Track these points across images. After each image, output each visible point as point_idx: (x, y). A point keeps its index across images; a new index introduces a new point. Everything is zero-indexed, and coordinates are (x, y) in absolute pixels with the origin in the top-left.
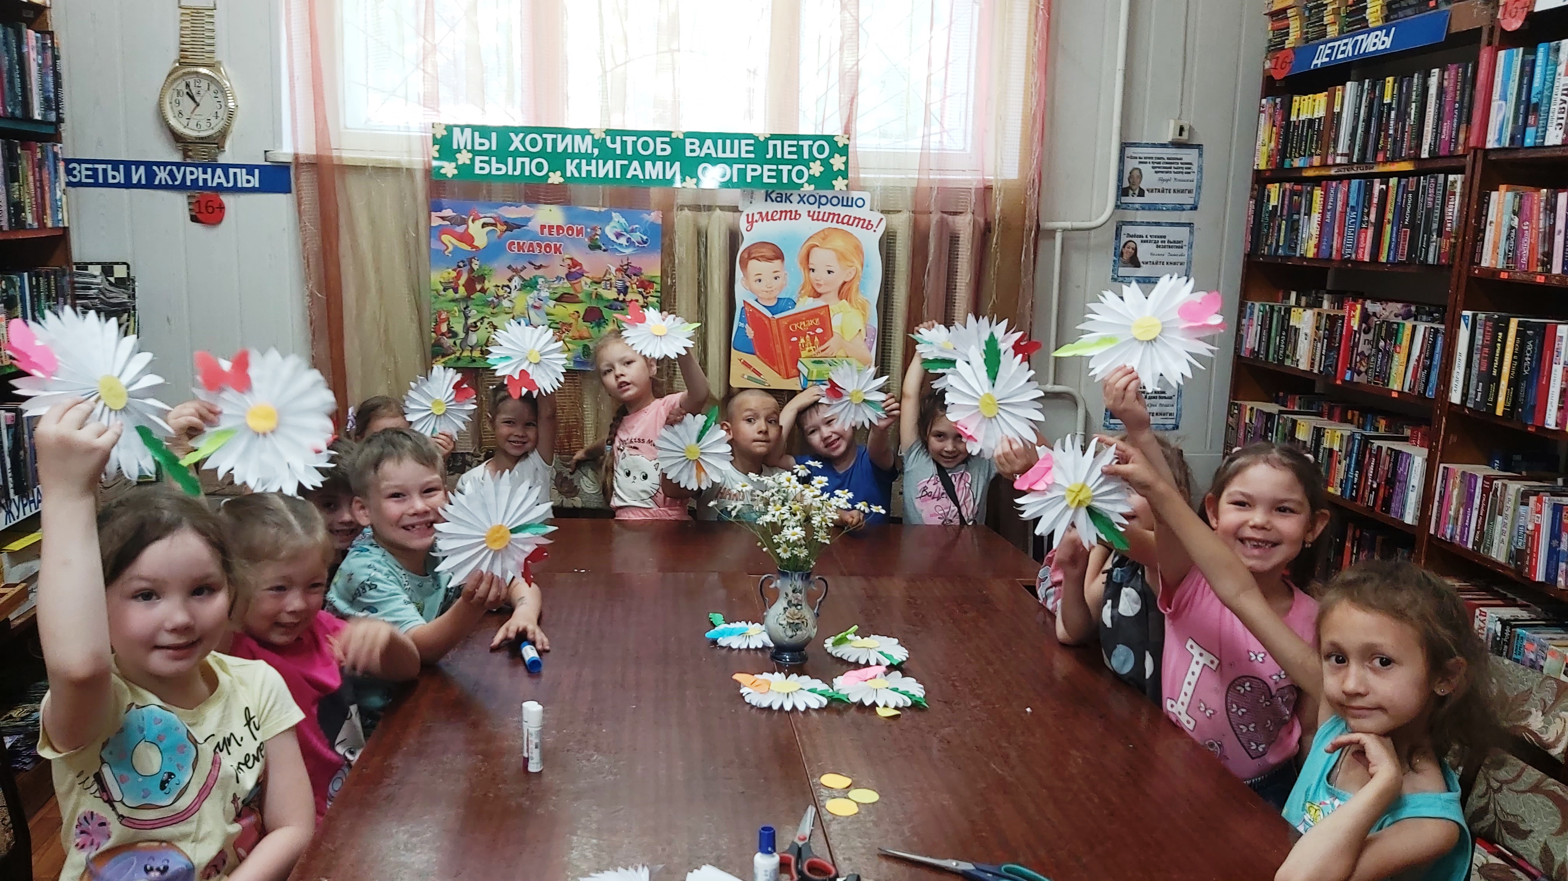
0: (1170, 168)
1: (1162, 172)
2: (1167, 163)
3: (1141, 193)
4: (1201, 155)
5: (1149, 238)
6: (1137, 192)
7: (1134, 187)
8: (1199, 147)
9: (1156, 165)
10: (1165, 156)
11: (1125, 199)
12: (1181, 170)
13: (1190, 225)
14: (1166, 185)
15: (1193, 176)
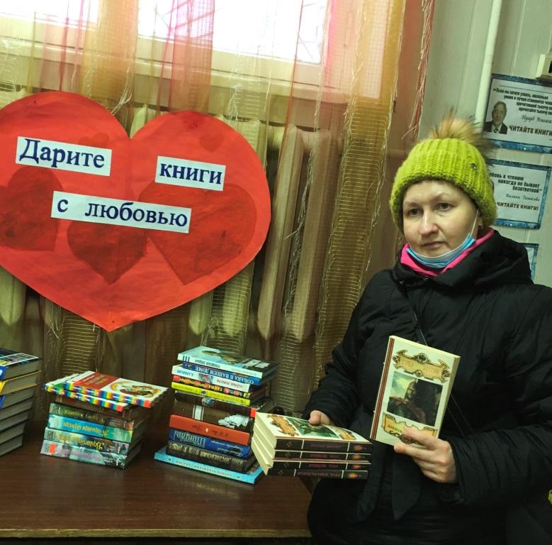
0: (535, 106)
1: (526, 110)
2: (532, 101)
3: (504, 130)
5: (507, 179)
6: (499, 128)
7: (497, 123)
9: (521, 101)
10: (532, 93)
11: (486, 135)
12: (545, 110)
13: (547, 168)
14: (529, 125)
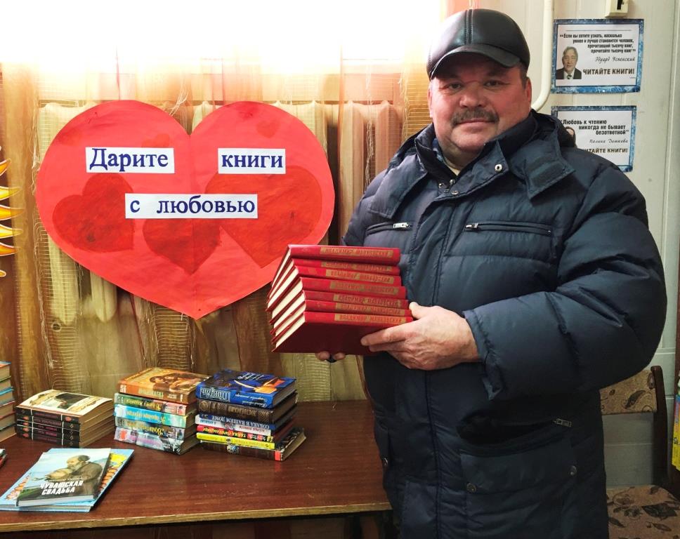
0: (609, 46)
1: (600, 51)
2: (605, 41)
3: (578, 75)
4: (641, 31)
5: (588, 124)
6: (573, 74)
7: (569, 69)
8: (639, 22)
9: (592, 43)
10: (603, 34)
11: (559, 82)
12: (620, 48)
13: (632, 108)
14: (604, 66)
15: (634, 55)
